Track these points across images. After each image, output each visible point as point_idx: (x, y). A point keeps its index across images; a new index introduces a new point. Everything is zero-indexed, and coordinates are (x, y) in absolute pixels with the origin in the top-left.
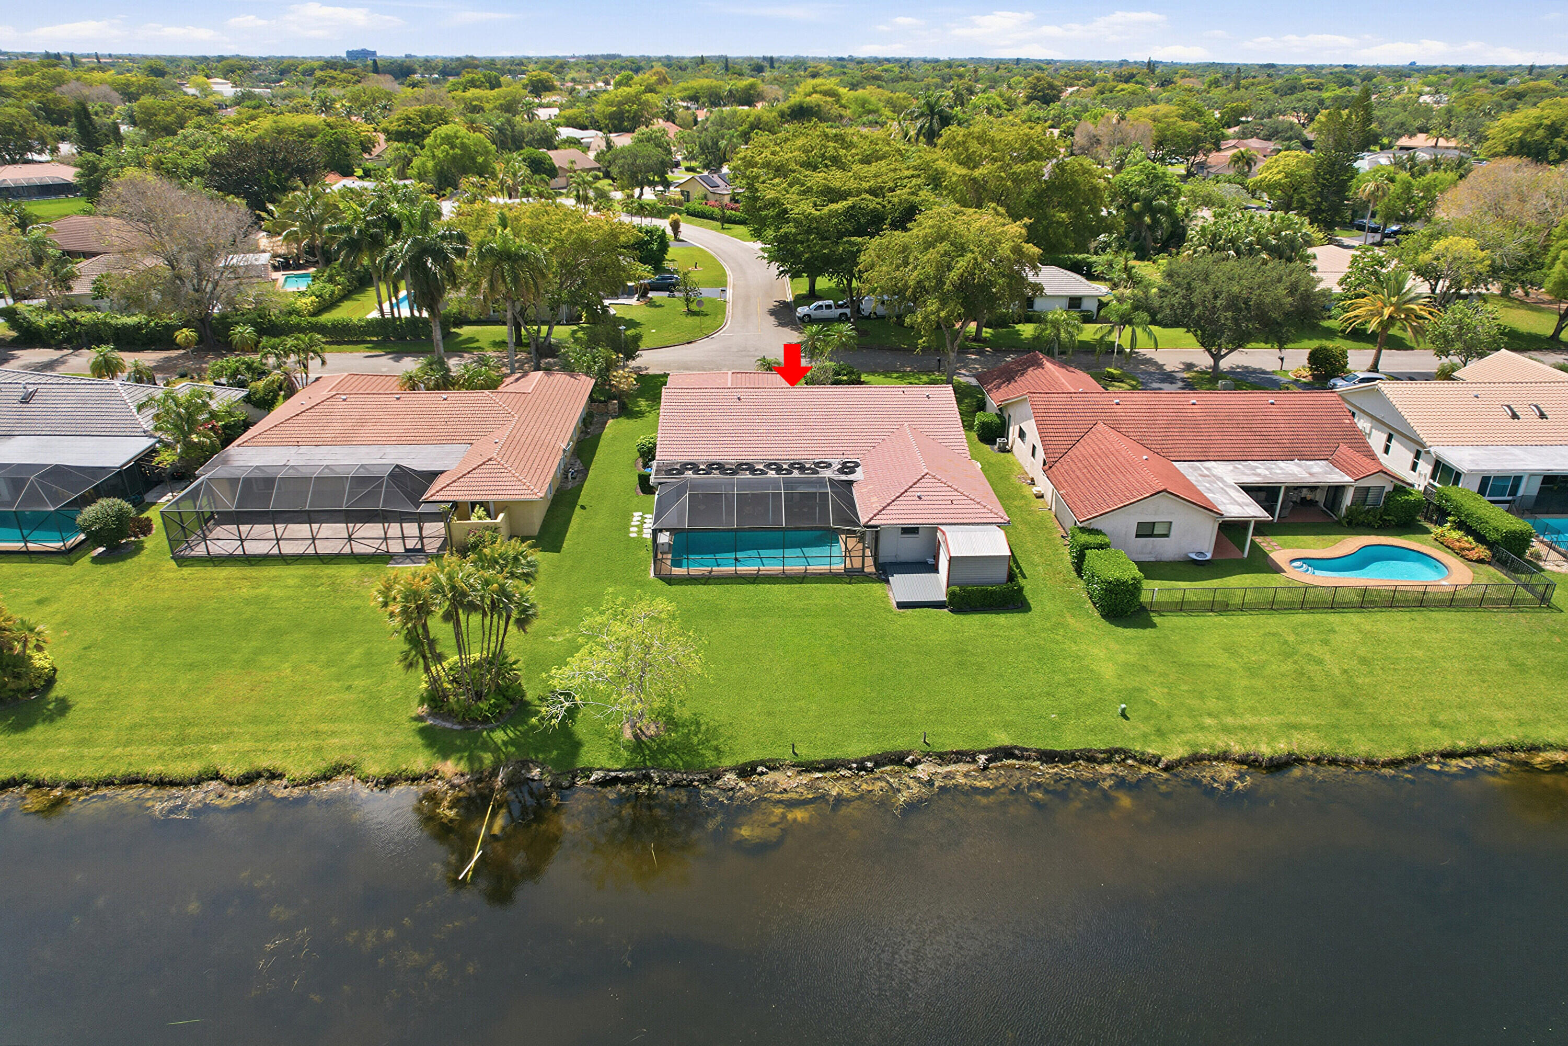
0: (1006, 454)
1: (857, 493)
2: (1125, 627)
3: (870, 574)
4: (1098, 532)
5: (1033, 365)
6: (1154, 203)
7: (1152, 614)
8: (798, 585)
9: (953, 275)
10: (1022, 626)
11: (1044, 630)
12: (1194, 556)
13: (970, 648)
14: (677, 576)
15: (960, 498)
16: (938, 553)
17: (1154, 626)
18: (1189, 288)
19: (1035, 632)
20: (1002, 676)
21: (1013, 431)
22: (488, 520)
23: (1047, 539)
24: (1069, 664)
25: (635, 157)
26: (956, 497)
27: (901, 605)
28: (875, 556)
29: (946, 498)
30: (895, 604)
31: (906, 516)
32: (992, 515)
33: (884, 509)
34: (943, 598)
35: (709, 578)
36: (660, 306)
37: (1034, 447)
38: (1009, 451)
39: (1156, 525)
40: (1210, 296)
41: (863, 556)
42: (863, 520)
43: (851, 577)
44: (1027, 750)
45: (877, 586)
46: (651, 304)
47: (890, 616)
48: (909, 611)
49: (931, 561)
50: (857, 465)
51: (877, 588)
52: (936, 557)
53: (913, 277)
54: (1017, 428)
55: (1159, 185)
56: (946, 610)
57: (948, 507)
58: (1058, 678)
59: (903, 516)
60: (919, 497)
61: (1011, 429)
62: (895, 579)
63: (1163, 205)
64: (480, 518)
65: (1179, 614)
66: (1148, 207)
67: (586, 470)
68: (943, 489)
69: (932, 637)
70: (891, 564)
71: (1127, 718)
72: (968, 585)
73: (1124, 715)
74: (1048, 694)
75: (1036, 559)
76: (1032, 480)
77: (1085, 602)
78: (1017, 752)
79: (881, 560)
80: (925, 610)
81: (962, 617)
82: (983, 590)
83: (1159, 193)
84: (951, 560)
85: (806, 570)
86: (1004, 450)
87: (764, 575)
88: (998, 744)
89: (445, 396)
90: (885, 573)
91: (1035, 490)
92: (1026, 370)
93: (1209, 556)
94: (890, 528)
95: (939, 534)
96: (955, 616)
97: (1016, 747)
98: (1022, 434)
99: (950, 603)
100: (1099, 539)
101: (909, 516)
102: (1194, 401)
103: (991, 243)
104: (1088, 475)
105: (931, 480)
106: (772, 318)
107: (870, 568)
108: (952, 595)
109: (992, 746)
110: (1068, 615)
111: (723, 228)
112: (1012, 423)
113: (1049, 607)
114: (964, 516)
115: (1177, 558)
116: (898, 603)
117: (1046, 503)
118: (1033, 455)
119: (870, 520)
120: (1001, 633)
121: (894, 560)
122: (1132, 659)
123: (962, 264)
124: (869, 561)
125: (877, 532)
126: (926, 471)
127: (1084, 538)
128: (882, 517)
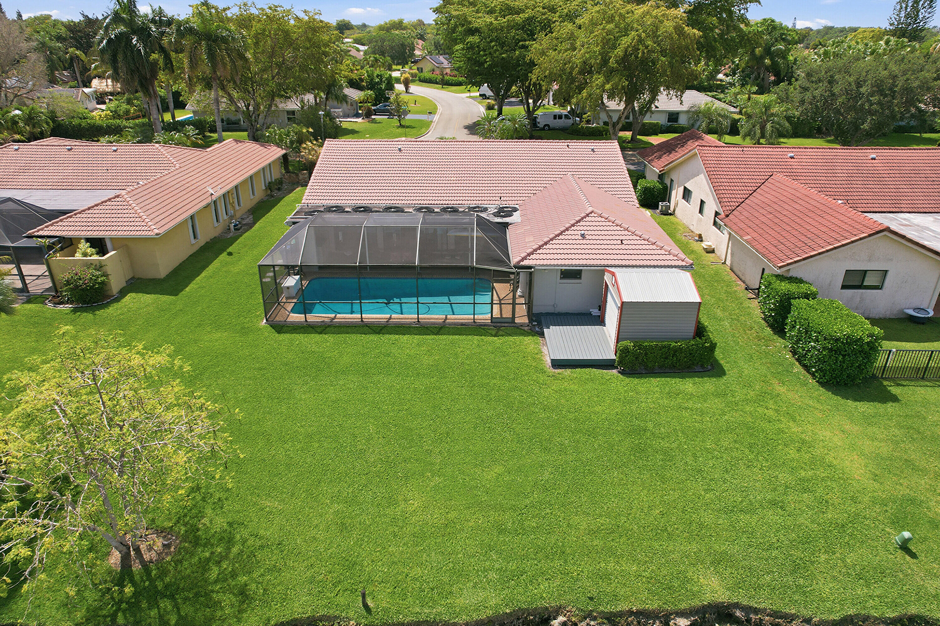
0: (669, 217)
1: (510, 233)
2: (856, 400)
3: (522, 325)
4: (800, 281)
5: (692, 139)
6: (773, 49)
7: (885, 383)
8: (433, 337)
9: (619, 51)
10: (717, 395)
11: (747, 401)
12: (911, 312)
13: (650, 425)
14: (292, 323)
15: (631, 237)
16: (605, 301)
17: (894, 399)
18: (832, 81)
19: (737, 404)
20: (700, 471)
21: (676, 194)
22: (95, 257)
23: (726, 292)
24: (793, 453)
25: (383, 40)
26: (626, 236)
27: (558, 364)
28: (529, 304)
29: (614, 237)
30: (549, 362)
31: (566, 256)
32: (671, 257)
33: (540, 248)
34: (612, 356)
35: (329, 326)
36: (379, 123)
37: (702, 202)
38: (671, 214)
39: (868, 274)
40: (854, 87)
41: (514, 304)
42: (514, 260)
43: (498, 328)
44: (756, 611)
45: (528, 340)
46: (374, 121)
47: (542, 378)
48: (567, 372)
49: (595, 312)
50: (515, 210)
51: (529, 341)
52: (602, 308)
53: (578, 57)
54: (681, 189)
55: (777, 34)
56: (615, 371)
57: (617, 247)
58: (784, 477)
59: (563, 256)
60: (583, 236)
61: (674, 193)
62: (551, 332)
63: (780, 49)
64: (85, 254)
65: (922, 383)
66: (768, 51)
67: (254, 223)
68: (612, 228)
69: (598, 409)
70: (548, 314)
71: (913, 556)
72: (645, 339)
73: (904, 547)
74: (774, 503)
75: (719, 313)
76: (700, 236)
77: (792, 365)
78: (738, 613)
79: (535, 310)
80: (587, 370)
81: (636, 381)
82: (664, 347)
83: (776, 40)
84: (624, 307)
85: (446, 319)
86: (666, 213)
87: (395, 324)
88: (707, 598)
89: (115, 148)
90: (540, 324)
91: (704, 245)
92: (685, 143)
93: (931, 314)
94: (547, 270)
95: (607, 278)
96: (627, 380)
97: (737, 605)
98: (687, 194)
99: (620, 362)
100: (803, 288)
101: (570, 256)
102: (874, 156)
103: (653, 24)
104: (776, 221)
105: (597, 219)
106: (466, 130)
107: (522, 318)
108: (622, 352)
109: (696, 603)
110: (775, 381)
111: (442, 87)
112: (675, 185)
113: (747, 370)
114: (636, 257)
115: (888, 315)
116: (552, 361)
117: (719, 258)
118: (701, 211)
119: (522, 260)
120: (690, 404)
121: (550, 310)
122: (885, 449)
123: (625, 41)
124: (522, 309)
125: (531, 273)
126: (590, 209)
127: (784, 287)
128: (537, 256)
